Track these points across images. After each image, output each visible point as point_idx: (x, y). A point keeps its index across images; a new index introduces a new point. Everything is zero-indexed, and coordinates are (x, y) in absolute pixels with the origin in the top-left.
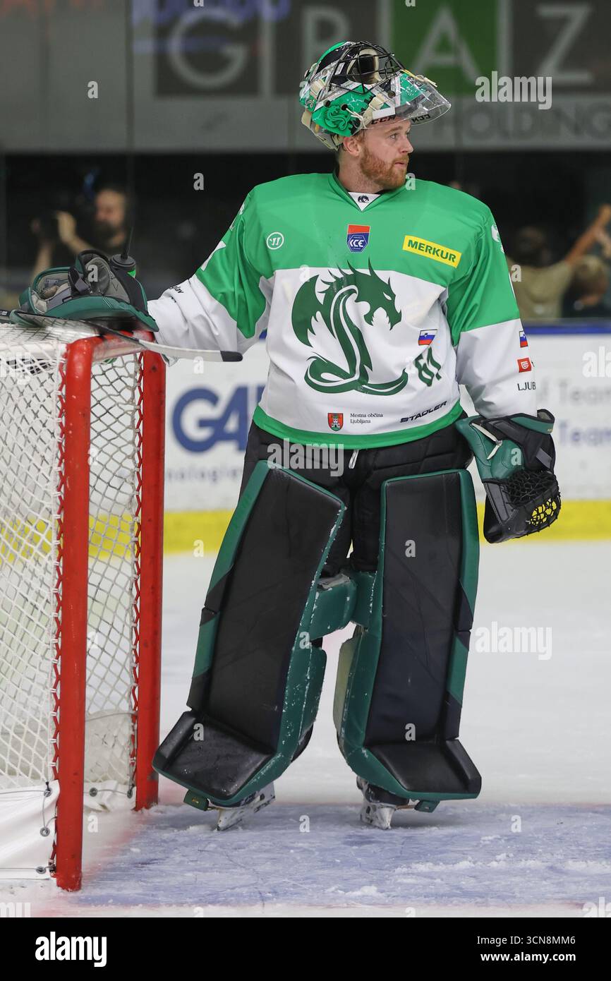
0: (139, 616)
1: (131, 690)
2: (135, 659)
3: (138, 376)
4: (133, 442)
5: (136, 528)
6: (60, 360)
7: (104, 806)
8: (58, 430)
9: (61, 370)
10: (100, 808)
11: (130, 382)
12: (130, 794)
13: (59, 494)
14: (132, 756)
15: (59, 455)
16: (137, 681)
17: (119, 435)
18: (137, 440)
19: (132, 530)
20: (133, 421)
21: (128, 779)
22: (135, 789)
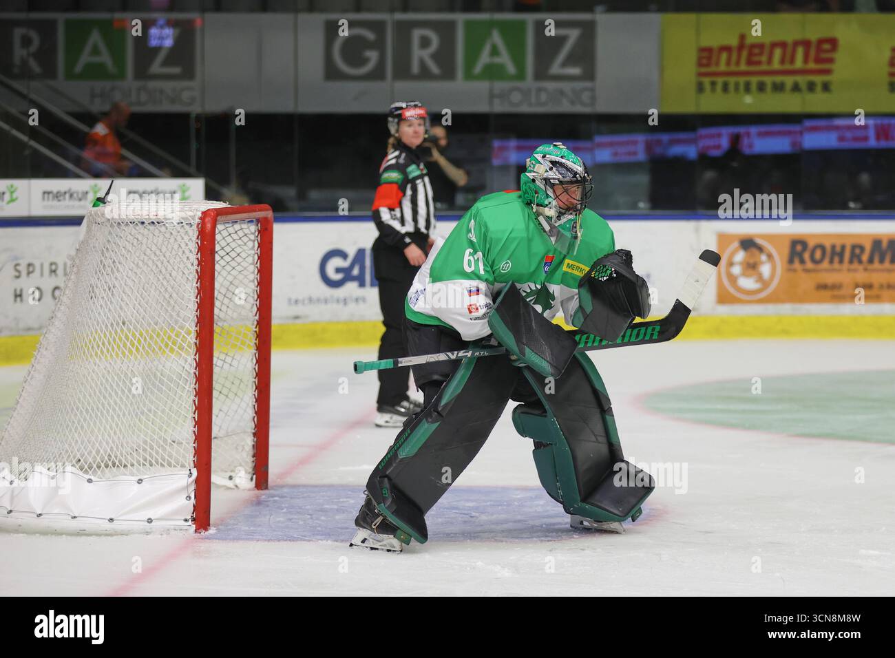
0: (257, 375)
1: (252, 418)
2: (255, 400)
3: (257, 233)
4: (253, 273)
5: (256, 323)
6: (197, 221)
7: (236, 486)
8: (196, 262)
9: (197, 227)
10: (234, 487)
11: (252, 237)
12: (252, 479)
13: (197, 300)
14: (253, 457)
15: (197, 277)
16: (256, 413)
17: (245, 268)
18: (256, 271)
19: (253, 324)
20: (254, 260)
21: (251, 470)
22: (255, 476)
